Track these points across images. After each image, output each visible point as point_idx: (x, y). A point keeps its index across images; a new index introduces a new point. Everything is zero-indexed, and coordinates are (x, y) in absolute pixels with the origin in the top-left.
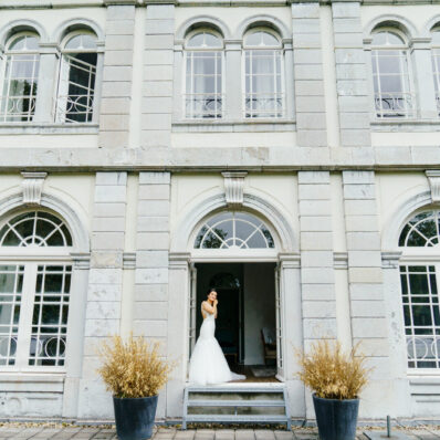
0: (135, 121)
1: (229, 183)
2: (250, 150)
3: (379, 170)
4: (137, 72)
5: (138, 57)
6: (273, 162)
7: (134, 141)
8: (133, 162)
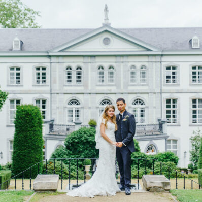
0: (90, 85)
1: (105, 95)
2: (109, 90)
3: (129, 93)
4: (90, 75)
5: (90, 72)
6: (112, 92)
7: (90, 88)
8: (90, 92)
